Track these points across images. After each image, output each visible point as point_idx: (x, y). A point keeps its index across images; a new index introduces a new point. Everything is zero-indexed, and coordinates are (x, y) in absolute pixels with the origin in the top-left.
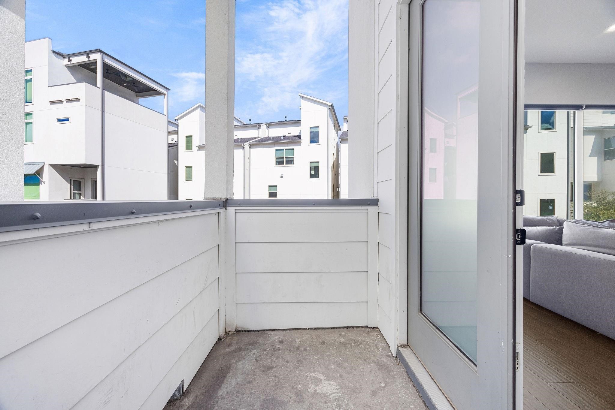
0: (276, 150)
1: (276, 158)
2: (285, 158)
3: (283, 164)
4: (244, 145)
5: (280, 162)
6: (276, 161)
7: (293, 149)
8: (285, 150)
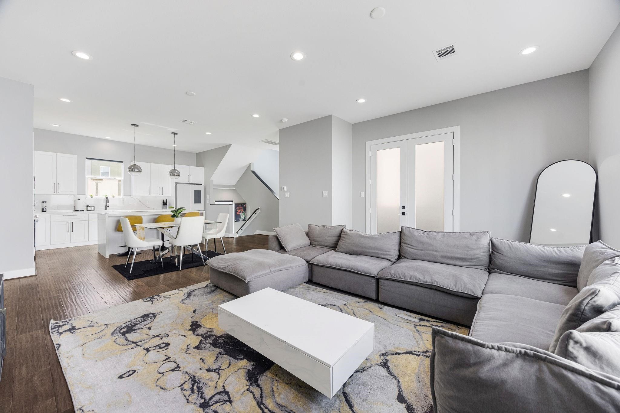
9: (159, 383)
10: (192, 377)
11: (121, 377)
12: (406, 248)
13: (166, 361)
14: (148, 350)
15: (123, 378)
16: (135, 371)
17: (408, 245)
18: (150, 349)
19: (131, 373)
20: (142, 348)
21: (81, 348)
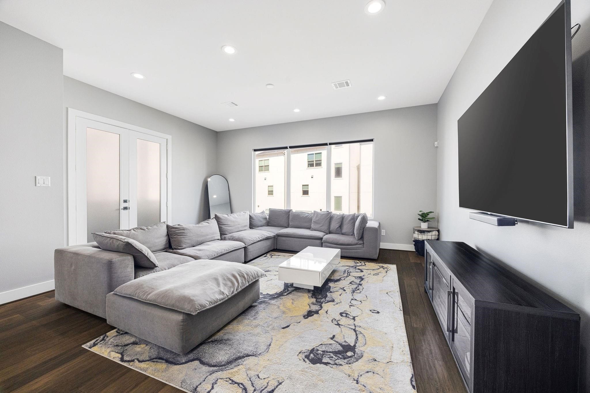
0: (308, 155)
1: (308, 161)
2: (315, 161)
3: (313, 166)
4: (285, 153)
5: (311, 165)
6: (308, 164)
7: (321, 153)
8: (314, 154)
9: (365, 299)
10: (352, 293)
11: (378, 312)
12: (224, 227)
13: (353, 305)
14: (354, 318)
15: (378, 311)
16: (370, 311)
17: (226, 226)
18: (352, 318)
19: (372, 311)
20: (355, 323)
21: (392, 360)
